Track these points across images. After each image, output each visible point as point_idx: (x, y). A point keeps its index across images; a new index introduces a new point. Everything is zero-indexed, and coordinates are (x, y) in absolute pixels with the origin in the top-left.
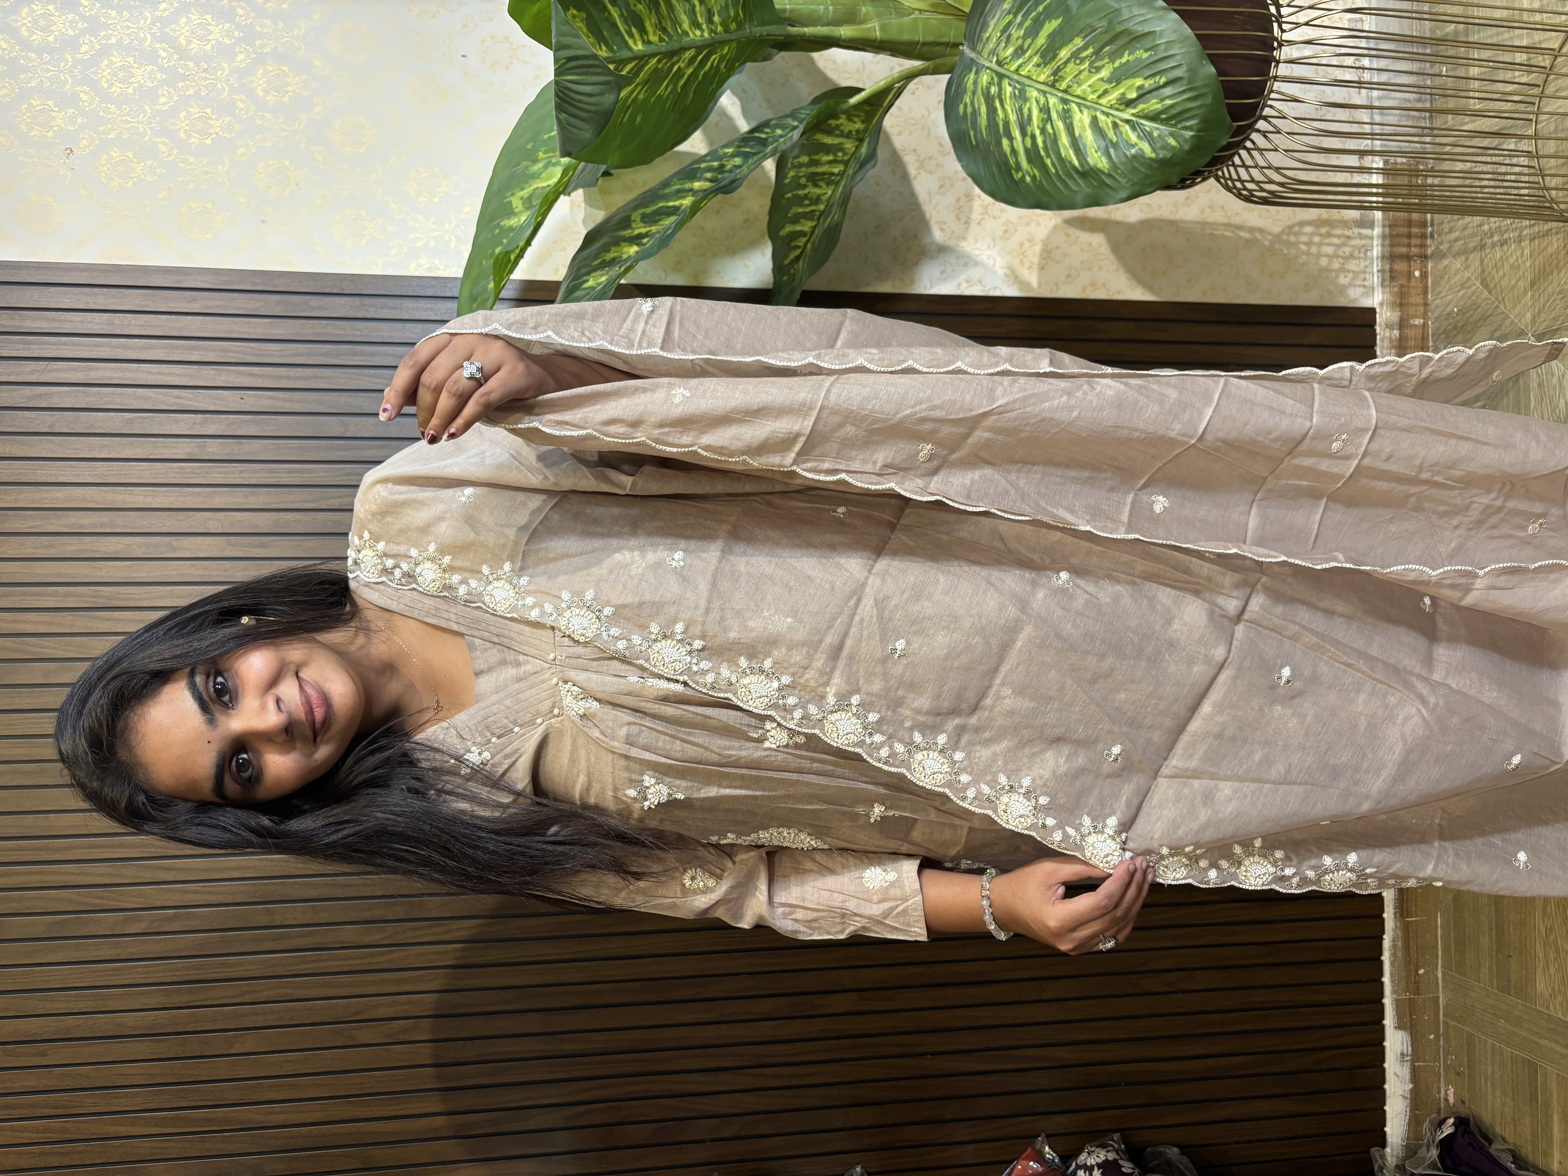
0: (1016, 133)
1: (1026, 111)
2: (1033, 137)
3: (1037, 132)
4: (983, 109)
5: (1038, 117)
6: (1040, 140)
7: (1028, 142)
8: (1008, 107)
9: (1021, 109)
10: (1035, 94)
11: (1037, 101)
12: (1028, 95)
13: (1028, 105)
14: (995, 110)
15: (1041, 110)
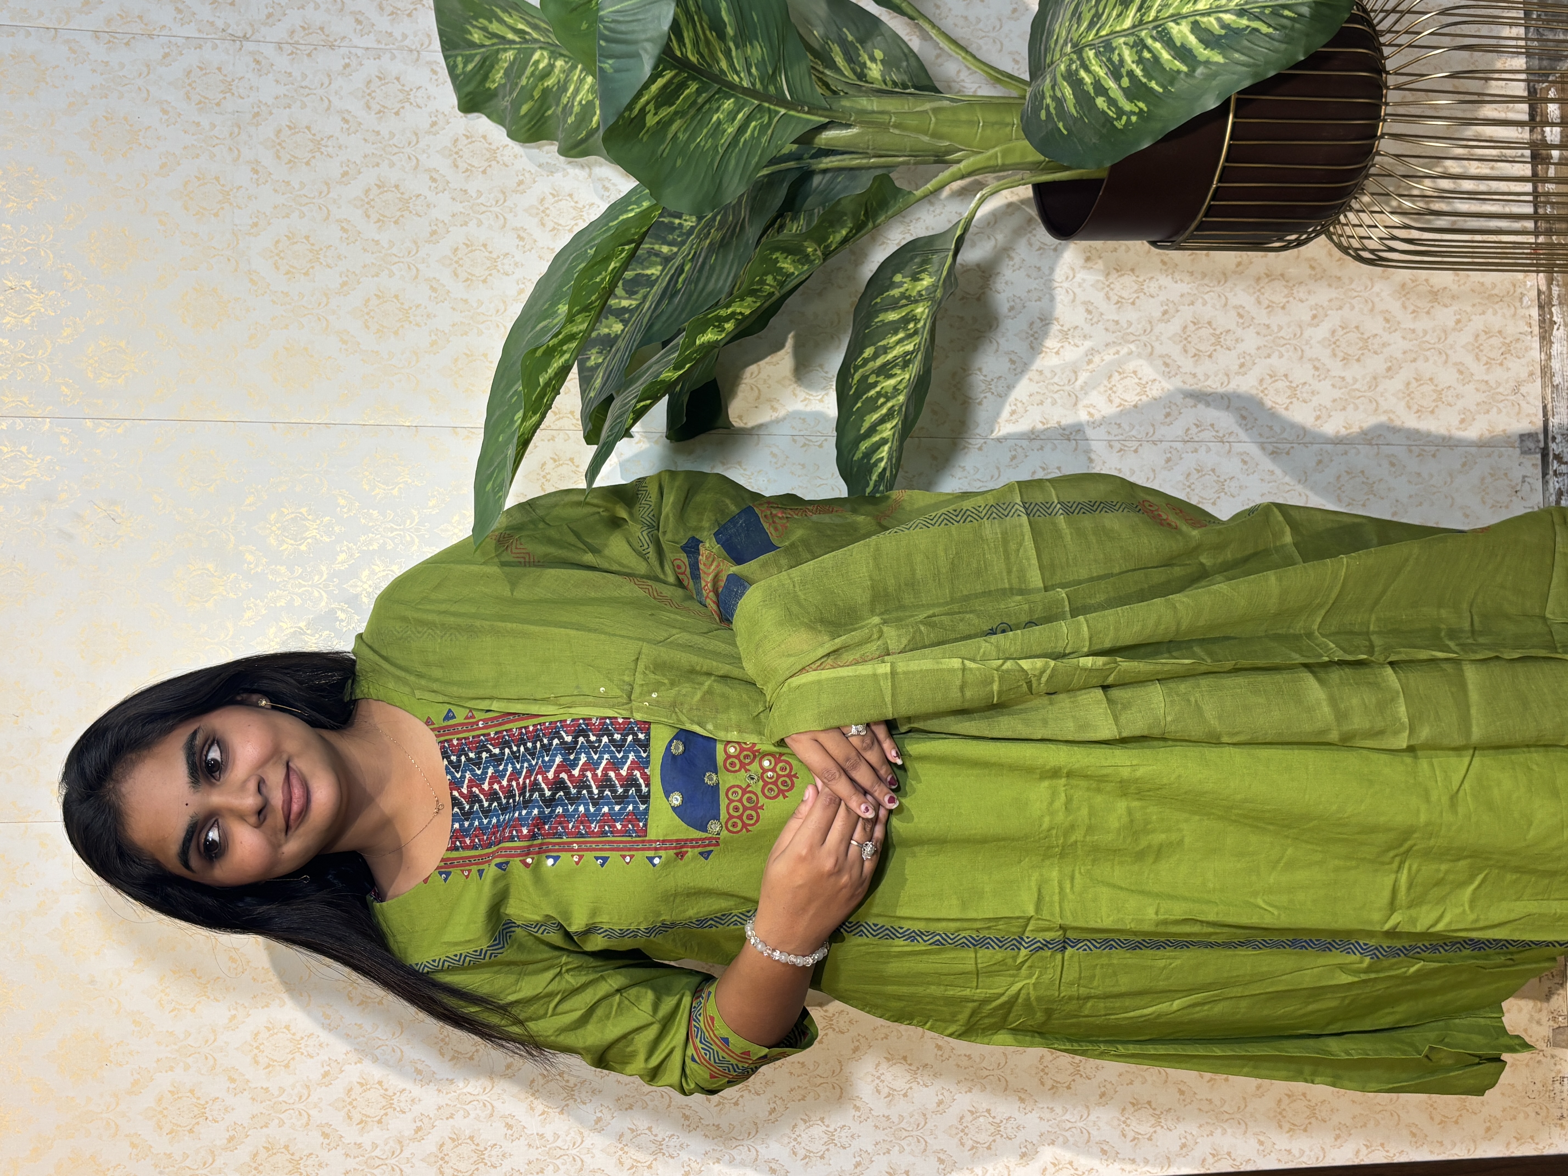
0: (1111, 84)
1: (1116, 58)
2: (1131, 74)
3: (1134, 66)
4: (1068, 91)
5: (1131, 55)
6: (1138, 72)
7: (1125, 82)
8: (1096, 68)
9: (1110, 60)
10: (1122, 40)
11: (1125, 44)
12: (1114, 45)
13: (1117, 52)
14: (1081, 81)
15: (1132, 47)
